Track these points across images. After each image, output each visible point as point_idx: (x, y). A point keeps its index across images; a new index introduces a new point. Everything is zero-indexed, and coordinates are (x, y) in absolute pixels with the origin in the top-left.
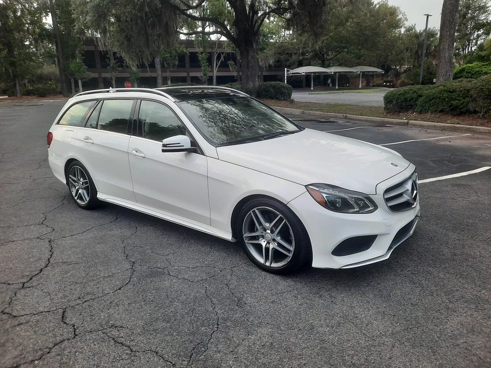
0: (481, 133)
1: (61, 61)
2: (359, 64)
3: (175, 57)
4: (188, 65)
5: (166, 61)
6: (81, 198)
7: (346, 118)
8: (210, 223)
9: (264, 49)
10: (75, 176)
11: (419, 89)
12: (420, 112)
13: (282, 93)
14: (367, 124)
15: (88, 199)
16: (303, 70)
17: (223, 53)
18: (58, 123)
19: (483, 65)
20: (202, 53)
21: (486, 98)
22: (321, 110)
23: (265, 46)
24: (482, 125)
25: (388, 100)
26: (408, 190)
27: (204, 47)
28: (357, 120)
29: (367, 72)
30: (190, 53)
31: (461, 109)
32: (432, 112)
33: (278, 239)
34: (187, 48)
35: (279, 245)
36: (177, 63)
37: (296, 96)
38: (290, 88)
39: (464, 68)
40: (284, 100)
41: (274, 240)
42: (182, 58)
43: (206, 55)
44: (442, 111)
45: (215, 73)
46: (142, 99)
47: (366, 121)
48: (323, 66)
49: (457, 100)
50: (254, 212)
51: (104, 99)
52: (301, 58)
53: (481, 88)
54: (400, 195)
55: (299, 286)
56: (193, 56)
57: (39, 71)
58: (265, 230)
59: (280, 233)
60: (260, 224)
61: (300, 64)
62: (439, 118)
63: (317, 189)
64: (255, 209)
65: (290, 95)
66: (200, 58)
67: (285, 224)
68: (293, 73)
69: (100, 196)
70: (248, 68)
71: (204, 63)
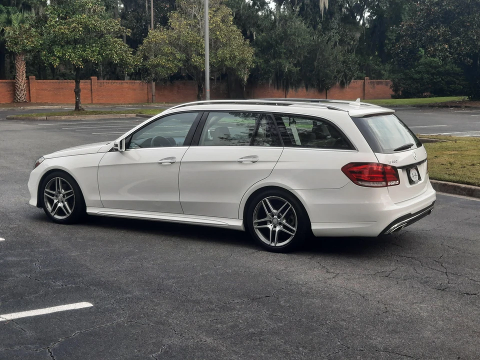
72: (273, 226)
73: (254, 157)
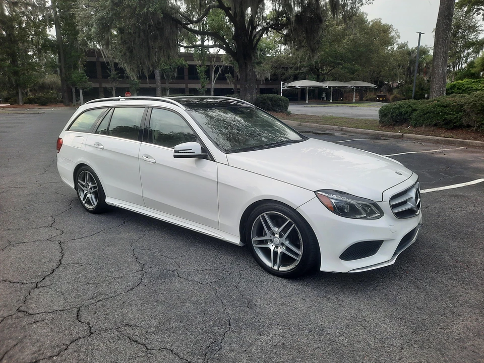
0: (474, 147)
1: (63, 70)
2: (353, 79)
3: (174, 69)
4: (186, 77)
5: (165, 73)
6: (89, 202)
7: (342, 130)
8: (219, 227)
9: (261, 63)
10: (84, 181)
11: (414, 104)
12: (415, 126)
13: (279, 106)
14: (364, 136)
15: (96, 203)
16: (298, 84)
17: (221, 66)
18: (68, 129)
19: (473, 82)
20: (200, 66)
21: (479, 113)
22: (317, 122)
23: (262, 61)
24: (475, 139)
25: (383, 113)
26: (412, 198)
27: (203, 61)
28: (352, 132)
29: (360, 87)
30: (188, 65)
31: (455, 123)
32: (426, 126)
33: (287, 243)
34: (186, 61)
35: (288, 249)
36: (176, 75)
37: (293, 108)
38: (287, 100)
39: (455, 84)
40: (281, 112)
41: (282, 244)
42: (181, 69)
43: (204, 67)
44: (436, 125)
45: (213, 85)
46: (153, 107)
47: (362, 133)
48: (318, 80)
49: (451, 114)
50: (263, 217)
51: (115, 107)
52: (297, 72)
53: (474, 104)
54: (405, 203)
55: (306, 289)
56: (192, 68)
57: (41, 81)
58: (274, 234)
59: (288, 238)
60: (269, 228)
61: (296, 78)
62: (433, 131)
63: (326, 195)
64: (264, 214)
65: (287, 108)
66: (198, 71)
67: (294, 229)
68: (288, 87)
69: (109, 200)
70: (246, 81)
71: (202, 75)
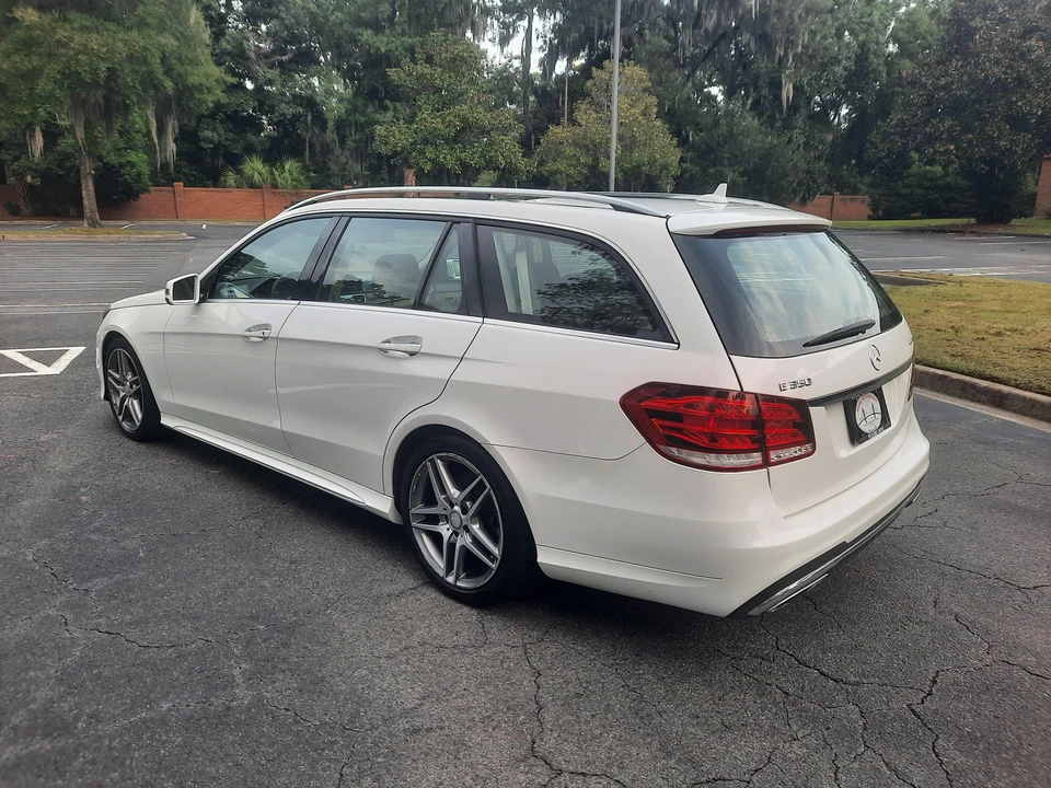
72: (451, 531)
73: (414, 339)
